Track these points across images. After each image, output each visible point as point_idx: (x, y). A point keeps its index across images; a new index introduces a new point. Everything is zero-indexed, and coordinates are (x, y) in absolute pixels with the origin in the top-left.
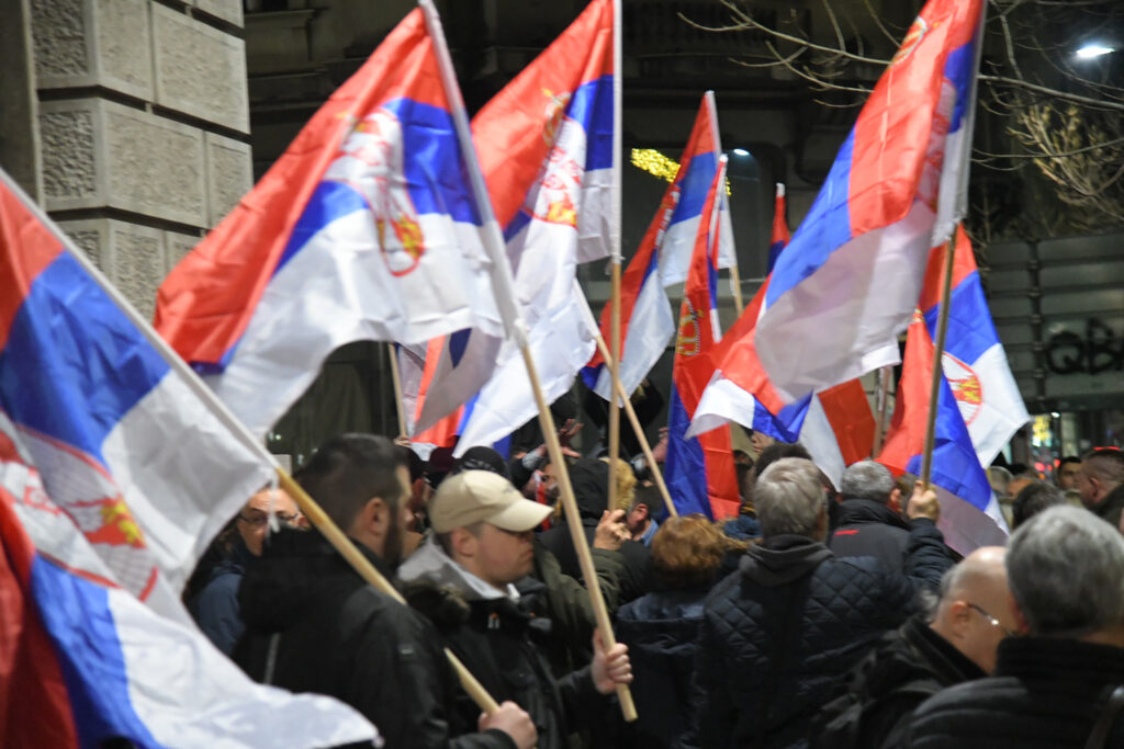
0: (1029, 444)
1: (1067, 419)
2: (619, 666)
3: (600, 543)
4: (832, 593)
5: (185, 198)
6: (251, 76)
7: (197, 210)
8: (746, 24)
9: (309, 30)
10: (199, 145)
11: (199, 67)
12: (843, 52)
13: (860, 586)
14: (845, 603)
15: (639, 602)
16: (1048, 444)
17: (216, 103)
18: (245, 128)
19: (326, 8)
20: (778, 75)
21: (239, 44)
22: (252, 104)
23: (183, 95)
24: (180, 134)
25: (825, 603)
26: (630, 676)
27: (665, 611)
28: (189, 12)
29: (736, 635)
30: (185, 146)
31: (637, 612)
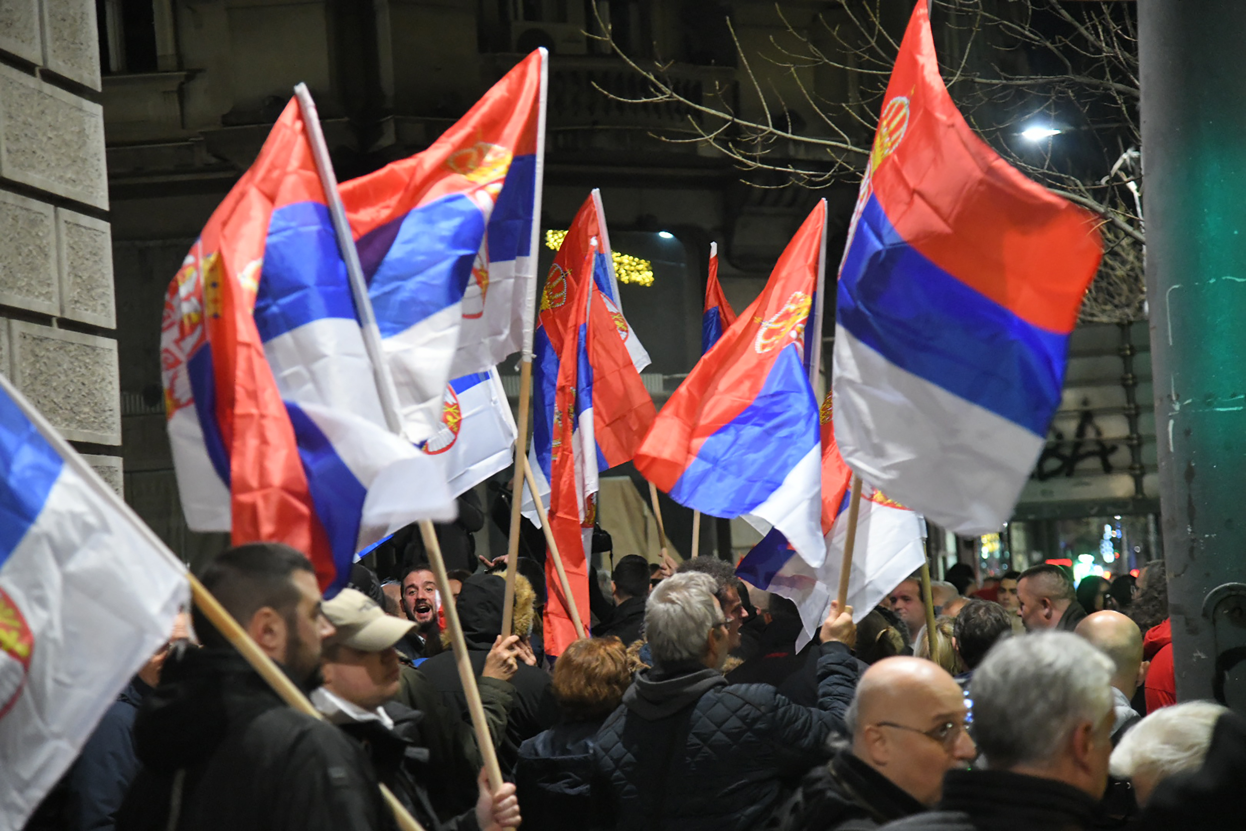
0: (977, 557)
1: (1017, 528)
2: (506, 807)
3: (490, 672)
4: (714, 728)
5: (33, 282)
6: (110, 145)
7: (48, 296)
8: (665, 95)
9: (182, 94)
10: (50, 222)
11: (50, 135)
12: (771, 129)
13: (743, 719)
14: (726, 739)
15: (542, 736)
16: (997, 555)
17: (69, 175)
18: (104, 204)
19: (200, 71)
20: (703, 152)
21: (98, 109)
22: (112, 177)
23: (32, 167)
24: (27, 210)
25: (704, 738)
26: (518, 818)
27: (569, 747)
28: (38, 74)
29: (618, 773)
30: (33, 223)
31: (540, 748)
